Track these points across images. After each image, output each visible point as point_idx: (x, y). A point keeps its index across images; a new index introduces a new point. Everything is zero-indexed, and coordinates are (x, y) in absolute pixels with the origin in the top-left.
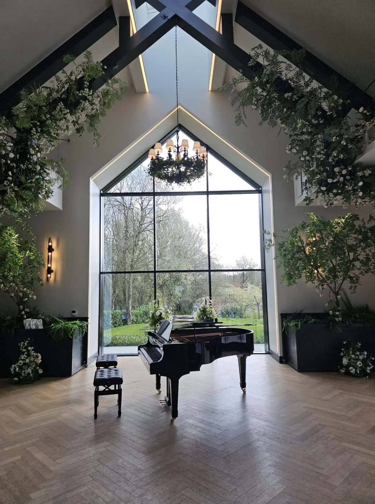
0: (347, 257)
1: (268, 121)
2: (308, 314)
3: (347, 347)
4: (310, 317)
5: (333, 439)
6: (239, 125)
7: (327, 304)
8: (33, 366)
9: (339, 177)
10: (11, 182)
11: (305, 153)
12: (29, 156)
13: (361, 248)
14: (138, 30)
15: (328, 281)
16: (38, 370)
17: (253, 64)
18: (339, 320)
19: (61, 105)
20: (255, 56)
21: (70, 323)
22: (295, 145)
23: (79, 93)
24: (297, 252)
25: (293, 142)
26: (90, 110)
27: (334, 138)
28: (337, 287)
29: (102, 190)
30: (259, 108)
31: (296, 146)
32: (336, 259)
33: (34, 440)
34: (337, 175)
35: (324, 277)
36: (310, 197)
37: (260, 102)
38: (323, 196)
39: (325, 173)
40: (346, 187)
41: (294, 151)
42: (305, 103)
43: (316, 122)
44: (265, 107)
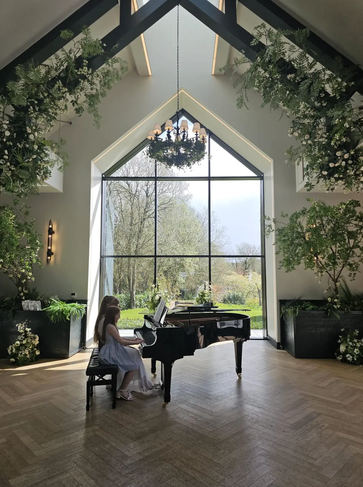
0: (347, 244)
1: (270, 103)
2: (307, 301)
3: (344, 334)
4: (308, 303)
5: (327, 428)
6: (241, 108)
7: (326, 291)
8: (30, 348)
9: (341, 161)
10: (7, 161)
11: (307, 137)
12: (26, 135)
13: (361, 235)
14: (139, 8)
15: (327, 268)
16: (35, 351)
17: (256, 44)
18: (337, 307)
19: (59, 83)
20: (258, 35)
21: (69, 305)
22: (296, 128)
23: (78, 72)
24: (297, 238)
25: (295, 125)
26: (89, 90)
27: (337, 120)
28: (336, 275)
29: (103, 174)
30: (261, 90)
31: (298, 129)
32: (336, 246)
33: (22, 423)
34: (339, 160)
35: (323, 263)
36: (311, 183)
37: (263, 84)
38: (324, 181)
39: (327, 158)
40: (348, 171)
41: (296, 134)
42: (308, 84)
43: (319, 104)
44: (268, 89)
